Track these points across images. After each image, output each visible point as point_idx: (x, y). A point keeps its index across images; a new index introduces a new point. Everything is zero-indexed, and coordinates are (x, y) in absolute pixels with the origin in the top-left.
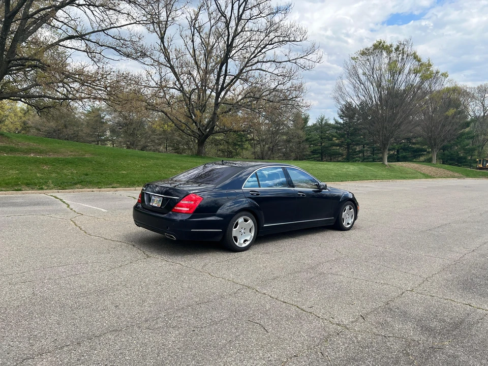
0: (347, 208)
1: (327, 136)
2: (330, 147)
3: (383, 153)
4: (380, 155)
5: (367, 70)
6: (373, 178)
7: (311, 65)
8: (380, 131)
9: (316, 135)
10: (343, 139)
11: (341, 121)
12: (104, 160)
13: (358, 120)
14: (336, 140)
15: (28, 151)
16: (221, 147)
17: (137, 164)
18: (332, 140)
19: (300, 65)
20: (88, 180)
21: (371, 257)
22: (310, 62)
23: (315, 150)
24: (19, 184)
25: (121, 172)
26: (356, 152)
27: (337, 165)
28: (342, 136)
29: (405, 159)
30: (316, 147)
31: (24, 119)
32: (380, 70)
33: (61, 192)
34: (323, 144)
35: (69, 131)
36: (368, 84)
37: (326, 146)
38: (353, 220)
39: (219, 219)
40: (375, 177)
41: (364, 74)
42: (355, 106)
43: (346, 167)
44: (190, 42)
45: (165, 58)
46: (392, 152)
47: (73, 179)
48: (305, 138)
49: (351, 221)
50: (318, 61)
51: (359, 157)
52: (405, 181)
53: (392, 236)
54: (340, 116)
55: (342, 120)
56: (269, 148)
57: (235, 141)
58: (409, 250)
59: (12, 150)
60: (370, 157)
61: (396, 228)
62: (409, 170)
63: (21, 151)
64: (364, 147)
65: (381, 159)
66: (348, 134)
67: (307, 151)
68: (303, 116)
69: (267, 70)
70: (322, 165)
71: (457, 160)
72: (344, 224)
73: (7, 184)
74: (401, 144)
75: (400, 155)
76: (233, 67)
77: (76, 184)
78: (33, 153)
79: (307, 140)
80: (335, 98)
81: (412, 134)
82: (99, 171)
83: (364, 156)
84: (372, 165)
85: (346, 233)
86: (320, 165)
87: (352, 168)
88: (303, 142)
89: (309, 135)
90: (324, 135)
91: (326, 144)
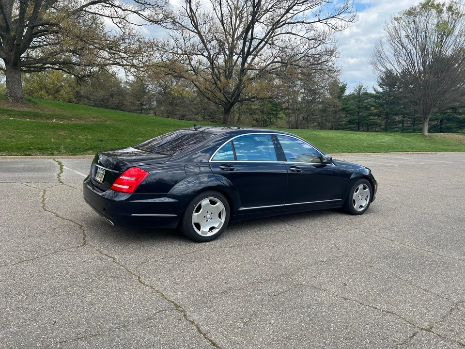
0: (361, 187)
1: (365, 106)
2: (368, 116)
3: (423, 124)
4: (421, 126)
5: (410, 32)
6: (409, 150)
7: (343, 25)
8: (421, 99)
9: (352, 105)
10: (381, 109)
11: (381, 90)
12: (123, 125)
13: (399, 88)
14: (374, 109)
15: (51, 117)
16: (256, 116)
17: (156, 131)
18: (370, 110)
19: (331, 26)
20: (101, 146)
21: (380, 258)
22: (343, 22)
23: (352, 120)
24: (31, 149)
25: (137, 139)
26: (395, 122)
27: (371, 134)
28: (382, 105)
29: (448, 130)
30: (353, 117)
31: (77, 89)
32: (426, 31)
33: (71, 158)
34: (361, 114)
35: (116, 100)
36: (410, 47)
37: (364, 115)
38: (367, 202)
39: (172, 200)
40: (412, 149)
41: (407, 36)
42: (397, 74)
43: (381, 137)
44: (218, 7)
45: (191, 23)
46: (434, 123)
47: (86, 144)
48: (341, 107)
49: (365, 203)
50: (351, 20)
51: (398, 127)
52: (446, 154)
53: (417, 225)
54: (380, 85)
55: (381, 88)
56: (303, 117)
57: (270, 111)
58: (436, 248)
59: (36, 116)
60: (410, 128)
61: (424, 214)
62: (452, 141)
63: (44, 117)
64: (404, 117)
65: (421, 130)
66: (387, 103)
67: (343, 121)
68: (340, 85)
69: (297, 34)
70: (355, 135)
72: (355, 207)
73: (18, 149)
74: (445, 114)
75: (443, 126)
76: (259, 30)
77: (88, 150)
78: (56, 118)
79: (343, 109)
80: (372, 63)
81: (458, 103)
82: (114, 138)
83: (403, 126)
84: (410, 136)
85: (358, 218)
86: (352, 135)
87: (387, 139)
88: (339, 111)
89: (346, 105)
90: (362, 105)
91: (364, 113)
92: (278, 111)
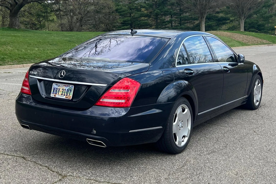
0: (257, 82)
1: (136, 7)
2: (139, 17)
10: (151, 10)
14: (145, 10)
18: (140, 11)
23: (125, 21)
26: (165, 22)
28: (151, 6)
30: (126, 19)
34: (132, 15)
37: (135, 16)
48: (114, 8)
57: (40, 13)
60: (178, 27)
64: (172, 17)
67: (118, 22)
71: (257, 27)
72: (254, 102)
79: (117, 10)
83: (172, 26)
88: (113, 13)
89: (118, 6)
90: (133, 6)
91: (135, 14)
92: (49, 13)
